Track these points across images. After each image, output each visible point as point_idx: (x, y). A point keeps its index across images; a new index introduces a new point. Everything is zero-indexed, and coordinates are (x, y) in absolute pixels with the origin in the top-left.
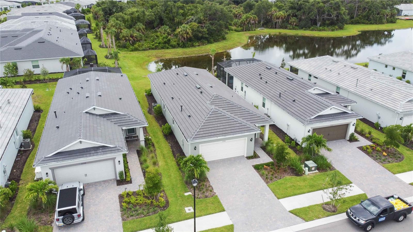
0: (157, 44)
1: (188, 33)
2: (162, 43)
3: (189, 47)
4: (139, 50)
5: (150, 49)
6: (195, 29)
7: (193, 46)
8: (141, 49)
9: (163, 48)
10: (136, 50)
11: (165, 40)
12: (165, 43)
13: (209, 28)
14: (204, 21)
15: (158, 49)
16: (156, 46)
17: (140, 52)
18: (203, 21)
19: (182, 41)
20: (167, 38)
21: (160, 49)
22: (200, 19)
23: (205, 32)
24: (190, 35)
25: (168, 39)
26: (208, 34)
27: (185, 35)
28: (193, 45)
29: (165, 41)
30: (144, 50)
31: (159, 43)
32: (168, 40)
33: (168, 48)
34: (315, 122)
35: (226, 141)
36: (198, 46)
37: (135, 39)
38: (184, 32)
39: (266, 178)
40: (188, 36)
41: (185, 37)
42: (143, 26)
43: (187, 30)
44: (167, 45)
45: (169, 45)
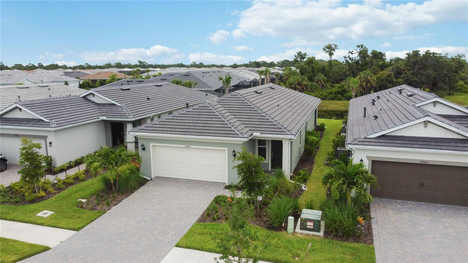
0: (327, 94)
1: (369, 82)
2: (333, 93)
6: (383, 78)
9: (333, 99)
11: (340, 90)
12: (339, 93)
14: (406, 71)
15: (327, 100)
16: (325, 96)
20: (343, 87)
21: (329, 100)
24: (371, 84)
25: (343, 89)
27: (365, 83)
31: (330, 93)
32: (342, 91)
33: (340, 99)
35: (191, 146)
37: (305, 88)
38: (364, 79)
39: (208, 215)
40: (368, 84)
41: (365, 86)
42: (323, 77)
43: (367, 77)
44: (340, 96)
45: (342, 96)
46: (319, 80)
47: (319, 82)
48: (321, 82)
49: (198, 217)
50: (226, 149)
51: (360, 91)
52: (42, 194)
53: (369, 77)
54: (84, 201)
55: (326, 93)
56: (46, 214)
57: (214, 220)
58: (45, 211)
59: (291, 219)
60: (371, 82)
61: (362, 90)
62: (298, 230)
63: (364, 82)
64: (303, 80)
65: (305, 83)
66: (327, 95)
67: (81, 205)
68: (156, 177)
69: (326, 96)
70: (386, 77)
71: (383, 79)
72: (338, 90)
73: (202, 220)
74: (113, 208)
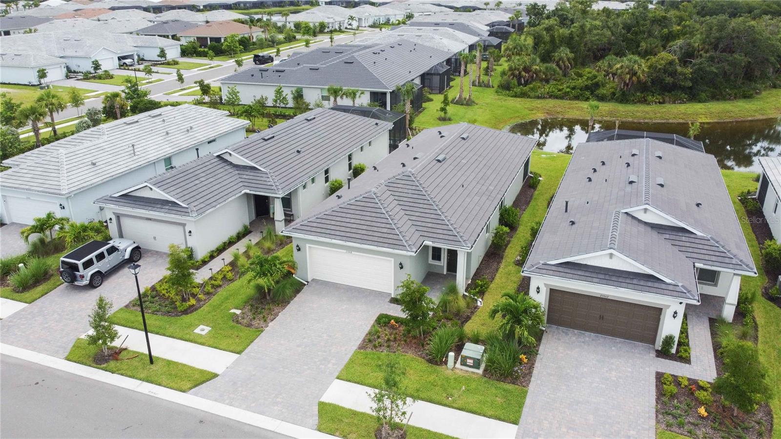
0: (568, 90)
1: (635, 74)
2: (578, 88)
3: (635, 103)
4: (529, 97)
5: (551, 97)
6: (660, 67)
7: (644, 101)
8: (532, 94)
9: (577, 98)
10: (523, 95)
11: (589, 83)
12: (587, 88)
13: (700, 69)
14: (701, 52)
15: (567, 99)
16: (566, 92)
17: (529, 100)
18: (699, 51)
19: (621, 90)
21: (570, 100)
22: (693, 47)
23: (685, 74)
24: (638, 78)
26: (691, 80)
27: (628, 76)
28: (646, 101)
29: (586, 85)
30: (538, 98)
31: (573, 88)
32: (593, 84)
33: (587, 99)
34: (551, 272)
35: (353, 252)
36: (660, 103)
37: (535, 75)
38: (627, 70)
39: (370, 341)
40: (634, 78)
41: (627, 81)
42: (569, 53)
43: (633, 66)
44: (588, 93)
45: (591, 94)
46: (561, 59)
47: (561, 62)
48: (563, 62)
49: (359, 342)
50: (393, 259)
51: (621, 87)
52: (193, 301)
53: (636, 67)
54: (238, 312)
55: (568, 87)
56: (203, 330)
57: (375, 347)
58: (202, 327)
59: (452, 354)
60: (638, 74)
61: (624, 86)
62: (458, 365)
63: (627, 74)
64: (533, 62)
65: (535, 67)
66: (568, 92)
67: (235, 319)
68: (313, 280)
69: (567, 94)
70: (665, 66)
71: (660, 69)
72: (586, 83)
73: (362, 347)
74: (271, 324)
